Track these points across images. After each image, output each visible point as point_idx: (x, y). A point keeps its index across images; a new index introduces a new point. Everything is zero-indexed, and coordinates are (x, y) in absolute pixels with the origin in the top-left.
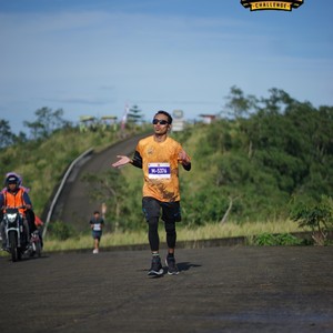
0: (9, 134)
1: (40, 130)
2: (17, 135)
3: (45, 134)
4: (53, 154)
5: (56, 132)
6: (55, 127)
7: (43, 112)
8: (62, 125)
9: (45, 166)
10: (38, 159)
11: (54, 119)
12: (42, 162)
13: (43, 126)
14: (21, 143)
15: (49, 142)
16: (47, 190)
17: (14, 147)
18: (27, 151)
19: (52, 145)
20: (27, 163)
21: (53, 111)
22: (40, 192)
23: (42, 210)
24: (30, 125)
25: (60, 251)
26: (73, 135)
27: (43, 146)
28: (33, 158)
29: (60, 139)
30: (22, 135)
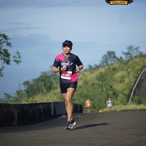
0: (115, 57)
1: (129, 56)
2: (119, 57)
3: (131, 58)
4: (134, 66)
5: (136, 57)
6: (136, 55)
7: (130, 48)
8: (139, 54)
9: (130, 72)
10: (128, 69)
11: (135, 51)
12: (130, 70)
13: (130, 54)
14: (121, 62)
15: (133, 61)
16: (132, 82)
17: (117, 63)
18: (123, 65)
19: (134, 62)
20: (123, 70)
22: (128, 83)
23: (129, 91)
24: (125, 54)
25: (137, 110)
26: (143, 58)
27: (130, 63)
28: (125, 68)
29: (138, 60)
30: (121, 58)
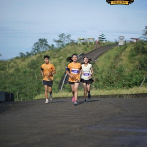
0: (47, 45)
1: (61, 43)
2: (51, 45)
3: (63, 45)
4: (66, 54)
5: (67, 44)
6: (67, 42)
7: (62, 35)
8: (70, 42)
9: (62, 59)
10: (60, 56)
11: (67, 39)
12: (61, 57)
13: (62, 42)
14: (52, 49)
15: (64, 49)
16: (63, 70)
17: (49, 51)
18: (55, 52)
19: (66, 50)
20: (55, 58)
21: (67, 35)
22: (60, 71)
23: (61, 79)
24: (56, 41)
25: (68, 97)
26: (75, 46)
27: (61, 51)
28: (57, 56)
29: (69, 48)
30: (53, 45)
